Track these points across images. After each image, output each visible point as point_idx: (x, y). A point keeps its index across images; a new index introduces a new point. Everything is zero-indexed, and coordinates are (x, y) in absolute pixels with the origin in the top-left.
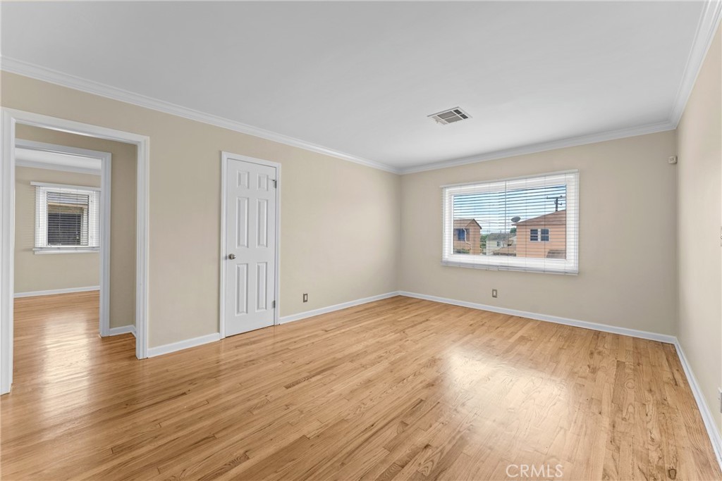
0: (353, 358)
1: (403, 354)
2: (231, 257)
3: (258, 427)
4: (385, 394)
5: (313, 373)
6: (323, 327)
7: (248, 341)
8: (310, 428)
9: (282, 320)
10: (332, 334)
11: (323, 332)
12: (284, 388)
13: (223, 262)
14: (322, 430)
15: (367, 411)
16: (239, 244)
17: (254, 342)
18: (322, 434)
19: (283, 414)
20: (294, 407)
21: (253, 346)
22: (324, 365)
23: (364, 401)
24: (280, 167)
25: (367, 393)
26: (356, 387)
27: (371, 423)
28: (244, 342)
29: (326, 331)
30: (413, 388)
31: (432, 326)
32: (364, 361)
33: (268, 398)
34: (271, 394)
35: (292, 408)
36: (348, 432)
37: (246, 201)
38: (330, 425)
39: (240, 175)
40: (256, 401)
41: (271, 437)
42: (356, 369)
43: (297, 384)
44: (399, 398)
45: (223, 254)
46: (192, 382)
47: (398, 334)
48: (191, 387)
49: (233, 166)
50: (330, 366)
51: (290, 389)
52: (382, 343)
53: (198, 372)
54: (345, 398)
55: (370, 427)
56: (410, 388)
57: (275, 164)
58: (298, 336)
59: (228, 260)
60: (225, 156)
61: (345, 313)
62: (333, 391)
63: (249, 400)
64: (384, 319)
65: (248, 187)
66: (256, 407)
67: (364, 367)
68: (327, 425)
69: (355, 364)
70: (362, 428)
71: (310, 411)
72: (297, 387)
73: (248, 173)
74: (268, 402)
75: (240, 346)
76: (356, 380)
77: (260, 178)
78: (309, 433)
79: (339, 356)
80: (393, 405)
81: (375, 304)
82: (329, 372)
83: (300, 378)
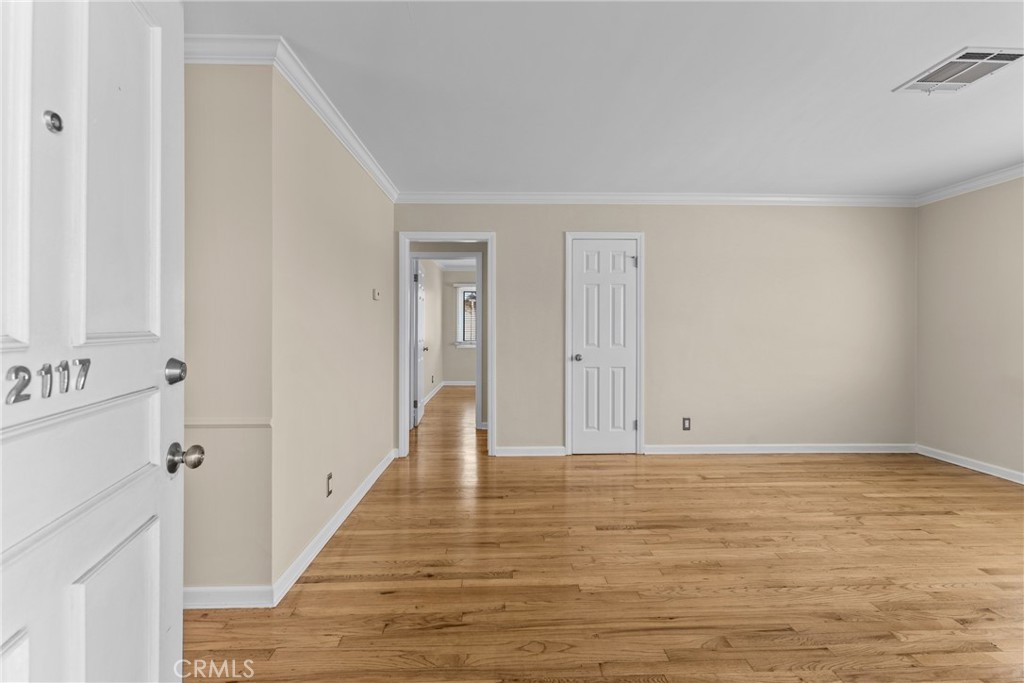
0: (714, 525)
1: (820, 550)
2: (578, 358)
3: (540, 554)
4: (727, 591)
5: (640, 525)
6: (702, 472)
7: (593, 464)
8: (589, 582)
9: (649, 449)
10: (710, 485)
11: (700, 478)
12: (594, 528)
13: (569, 364)
14: (601, 590)
15: (680, 598)
16: (587, 343)
17: (598, 468)
18: (599, 593)
19: (572, 553)
20: (589, 552)
21: (595, 472)
22: (665, 521)
23: (685, 586)
24: (643, 238)
25: (700, 577)
26: (689, 563)
27: (671, 615)
28: (588, 464)
29: (704, 478)
30: (789, 606)
31: (953, 526)
32: (729, 535)
33: (570, 531)
34: (575, 528)
35: (587, 552)
36: (631, 609)
37: (596, 289)
38: (614, 590)
39: (587, 257)
40: (554, 529)
41: (545, 569)
42: (709, 541)
43: (613, 529)
44: (748, 606)
45: (569, 355)
46: (513, 489)
47: (842, 518)
48: (510, 494)
49: (580, 248)
50: (675, 524)
51: (600, 532)
52: (790, 522)
53: (524, 482)
54: (660, 570)
55: (666, 618)
56: (786, 603)
57: (636, 235)
58: (657, 475)
59: (575, 361)
60: (569, 237)
61: (758, 460)
62: (651, 554)
63: (550, 525)
64: (833, 487)
65: (599, 271)
66: (551, 535)
67: (725, 543)
68: (611, 588)
69: (713, 536)
70: (655, 613)
71: (603, 564)
72: (609, 532)
73: (599, 253)
74: (567, 535)
75: (581, 467)
76: (699, 555)
77: (614, 257)
78: (585, 585)
79: (695, 515)
80: (726, 610)
81: (836, 459)
82: (665, 531)
83: (622, 523)
